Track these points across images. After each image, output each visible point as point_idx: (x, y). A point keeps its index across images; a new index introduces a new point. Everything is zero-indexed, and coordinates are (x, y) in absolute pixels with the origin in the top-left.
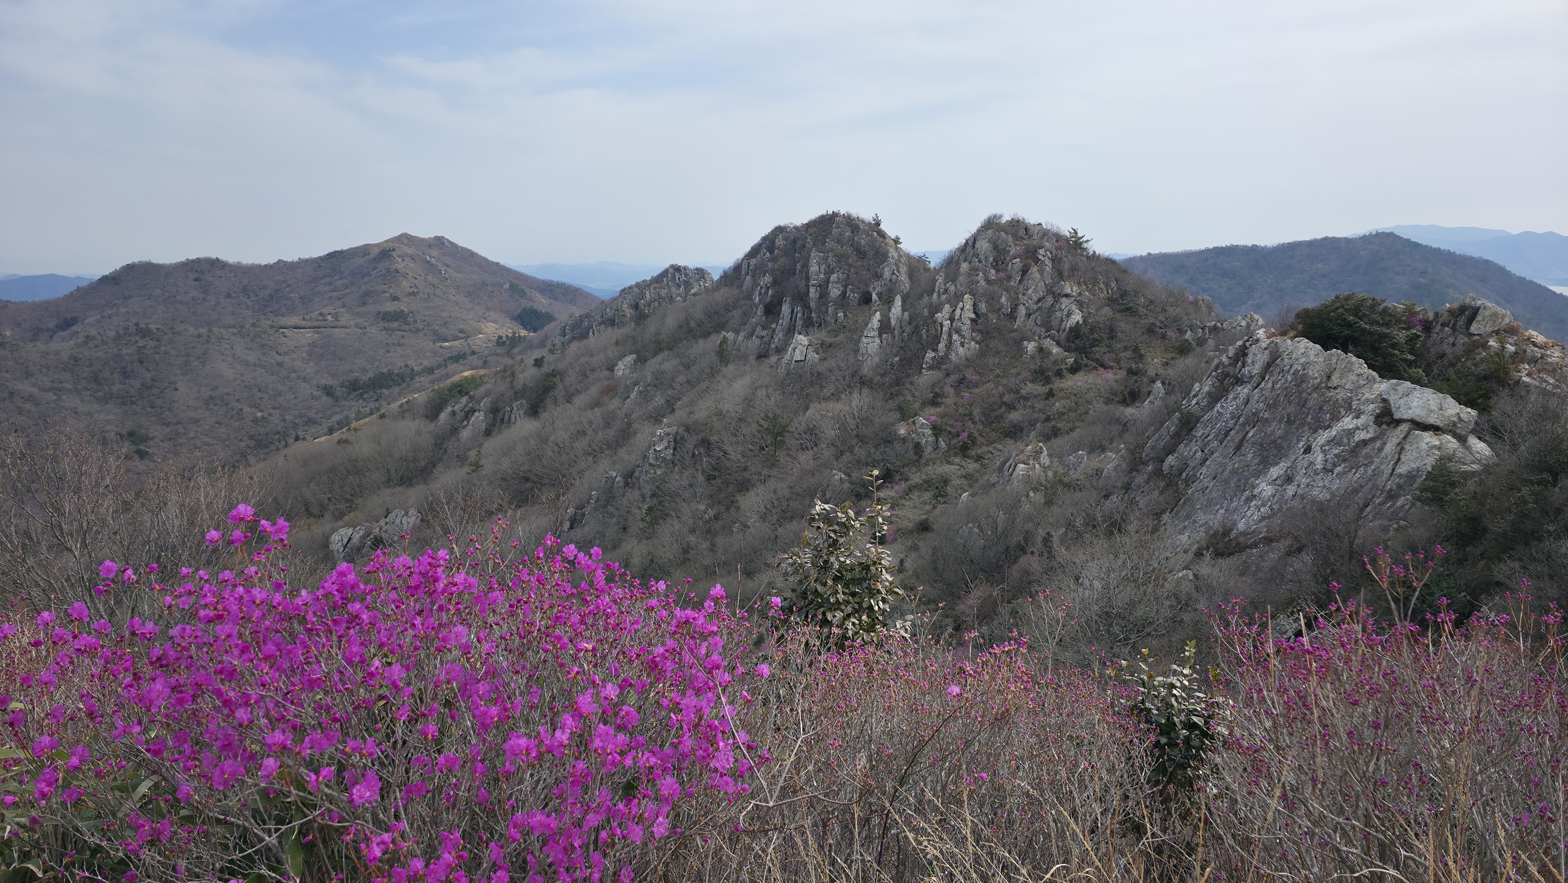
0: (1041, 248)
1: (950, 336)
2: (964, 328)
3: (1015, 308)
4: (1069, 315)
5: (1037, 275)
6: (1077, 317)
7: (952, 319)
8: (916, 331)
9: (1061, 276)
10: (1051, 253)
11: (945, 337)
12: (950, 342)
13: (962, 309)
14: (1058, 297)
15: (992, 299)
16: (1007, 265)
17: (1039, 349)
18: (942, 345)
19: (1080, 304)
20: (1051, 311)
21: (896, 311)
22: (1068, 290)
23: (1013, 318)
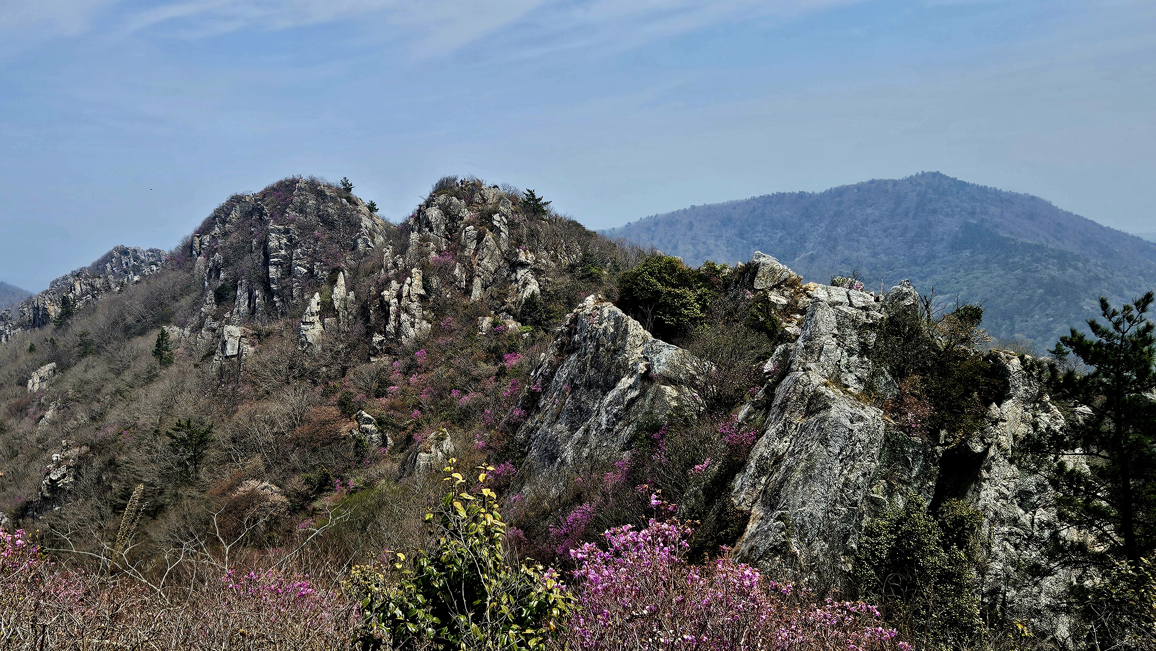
0: (495, 213)
1: (398, 316)
2: (414, 306)
3: (470, 281)
4: (525, 284)
5: (491, 243)
6: (533, 287)
7: (399, 297)
8: (364, 312)
9: (519, 243)
10: (507, 218)
11: (392, 317)
12: (400, 324)
13: (410, 285)
14: (515, 265)
15: (444, 271)
16: (461, 233)
17: (495, 324)
18: (391, 327)
19: (537, 272)
20: (507, 281)
21: (340, 290)
22: (522, 258)
23: (468, 292)
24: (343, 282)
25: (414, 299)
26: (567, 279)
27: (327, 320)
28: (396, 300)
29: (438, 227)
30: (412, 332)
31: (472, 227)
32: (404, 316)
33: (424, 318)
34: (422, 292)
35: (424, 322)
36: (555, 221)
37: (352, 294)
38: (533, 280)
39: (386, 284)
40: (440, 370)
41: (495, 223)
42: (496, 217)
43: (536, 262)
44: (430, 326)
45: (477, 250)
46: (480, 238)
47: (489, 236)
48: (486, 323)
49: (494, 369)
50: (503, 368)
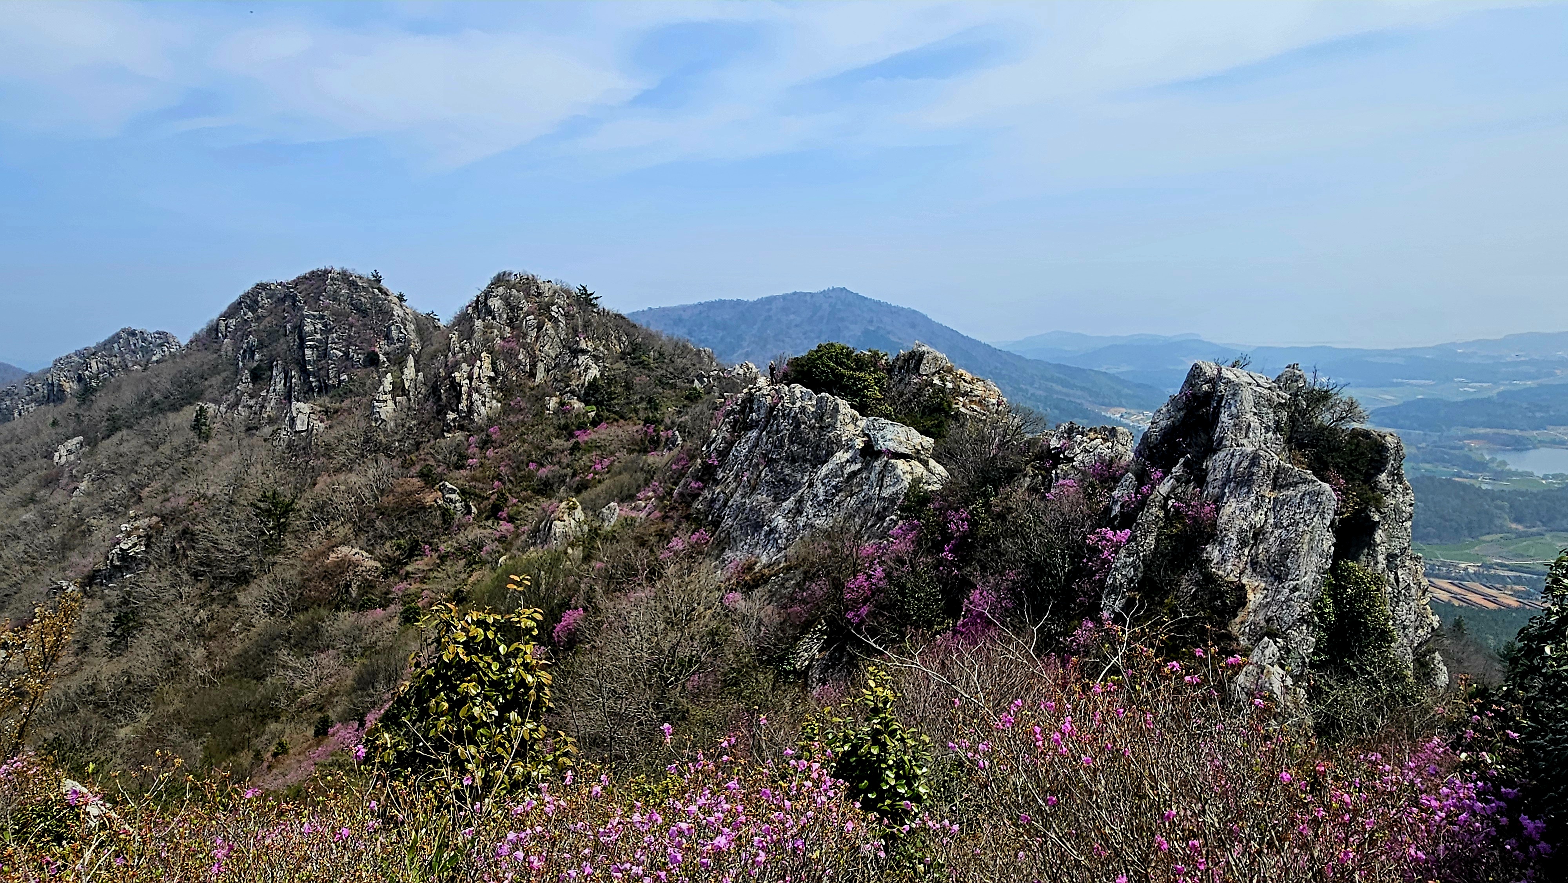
0: (553, 305)
1: (470, 396)
2: (484, 386)
3: (534, 366)
4: (587, 369)
5: (552, 332)
6: (594, 372)
7: (470, 378)
8: (434, 392)
9: (575, 332)
10: (563, 310)
11: (465, 397)
13: (480, 368)
14: (574, 352)
16: (522, 322)
17: (562, 404)
18: (463, 406)
19: (596, 358)
20: (569, 367)
21: (409, 372)
22: (583, 345)
23: (532, 375)
24: (413, 364)
25: (484, 380)
26: (621, 366)
27: (398, 398)
28: (467, 381)
29: (500, 315)
30: (483, 410)
31: (532, 317)
32: (475, 396)
33: (494, 397)
34: (492, 374)
35: (494, 401)
36: (604, 314)
37: (421, 374)
38: (594, 365)
39: (456, 366)
40: (515, 445)
41: (553, 314)
42: (554, 308)
43: (595, 349)
44: (499, 405)
45: (537, 337)
46: (540, 328)
47: (549, 325)
48: (553, 403)
49: (569, 444)
50: (577, 443)
